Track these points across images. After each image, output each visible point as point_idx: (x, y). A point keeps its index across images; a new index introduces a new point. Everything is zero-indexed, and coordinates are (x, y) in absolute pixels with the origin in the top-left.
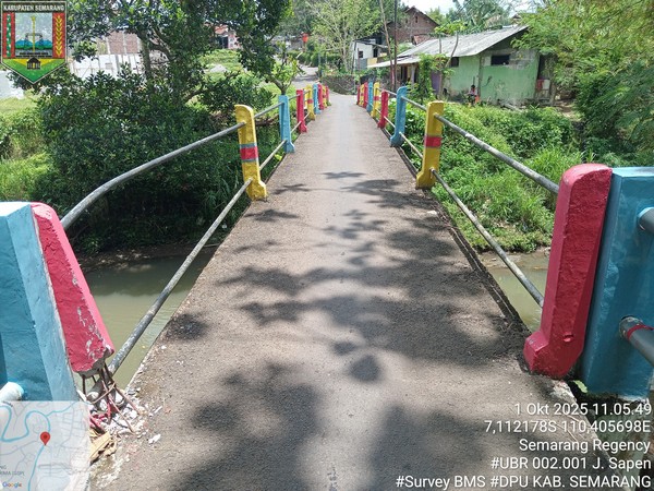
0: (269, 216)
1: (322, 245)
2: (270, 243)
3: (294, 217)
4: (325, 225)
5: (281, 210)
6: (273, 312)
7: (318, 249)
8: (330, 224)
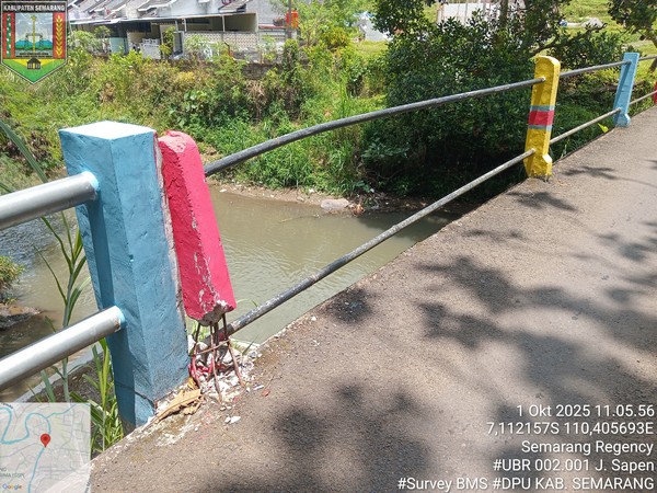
0: (539, 200)
1: (582, 257)
2: (514, 235)
3: (570, 208)
4: (605, 232)
5: (558, 197)
6: (454, 325)
7: (573, 260)
8: (614, 230)
